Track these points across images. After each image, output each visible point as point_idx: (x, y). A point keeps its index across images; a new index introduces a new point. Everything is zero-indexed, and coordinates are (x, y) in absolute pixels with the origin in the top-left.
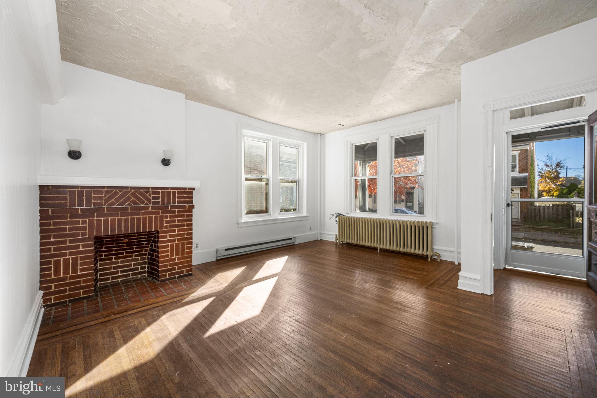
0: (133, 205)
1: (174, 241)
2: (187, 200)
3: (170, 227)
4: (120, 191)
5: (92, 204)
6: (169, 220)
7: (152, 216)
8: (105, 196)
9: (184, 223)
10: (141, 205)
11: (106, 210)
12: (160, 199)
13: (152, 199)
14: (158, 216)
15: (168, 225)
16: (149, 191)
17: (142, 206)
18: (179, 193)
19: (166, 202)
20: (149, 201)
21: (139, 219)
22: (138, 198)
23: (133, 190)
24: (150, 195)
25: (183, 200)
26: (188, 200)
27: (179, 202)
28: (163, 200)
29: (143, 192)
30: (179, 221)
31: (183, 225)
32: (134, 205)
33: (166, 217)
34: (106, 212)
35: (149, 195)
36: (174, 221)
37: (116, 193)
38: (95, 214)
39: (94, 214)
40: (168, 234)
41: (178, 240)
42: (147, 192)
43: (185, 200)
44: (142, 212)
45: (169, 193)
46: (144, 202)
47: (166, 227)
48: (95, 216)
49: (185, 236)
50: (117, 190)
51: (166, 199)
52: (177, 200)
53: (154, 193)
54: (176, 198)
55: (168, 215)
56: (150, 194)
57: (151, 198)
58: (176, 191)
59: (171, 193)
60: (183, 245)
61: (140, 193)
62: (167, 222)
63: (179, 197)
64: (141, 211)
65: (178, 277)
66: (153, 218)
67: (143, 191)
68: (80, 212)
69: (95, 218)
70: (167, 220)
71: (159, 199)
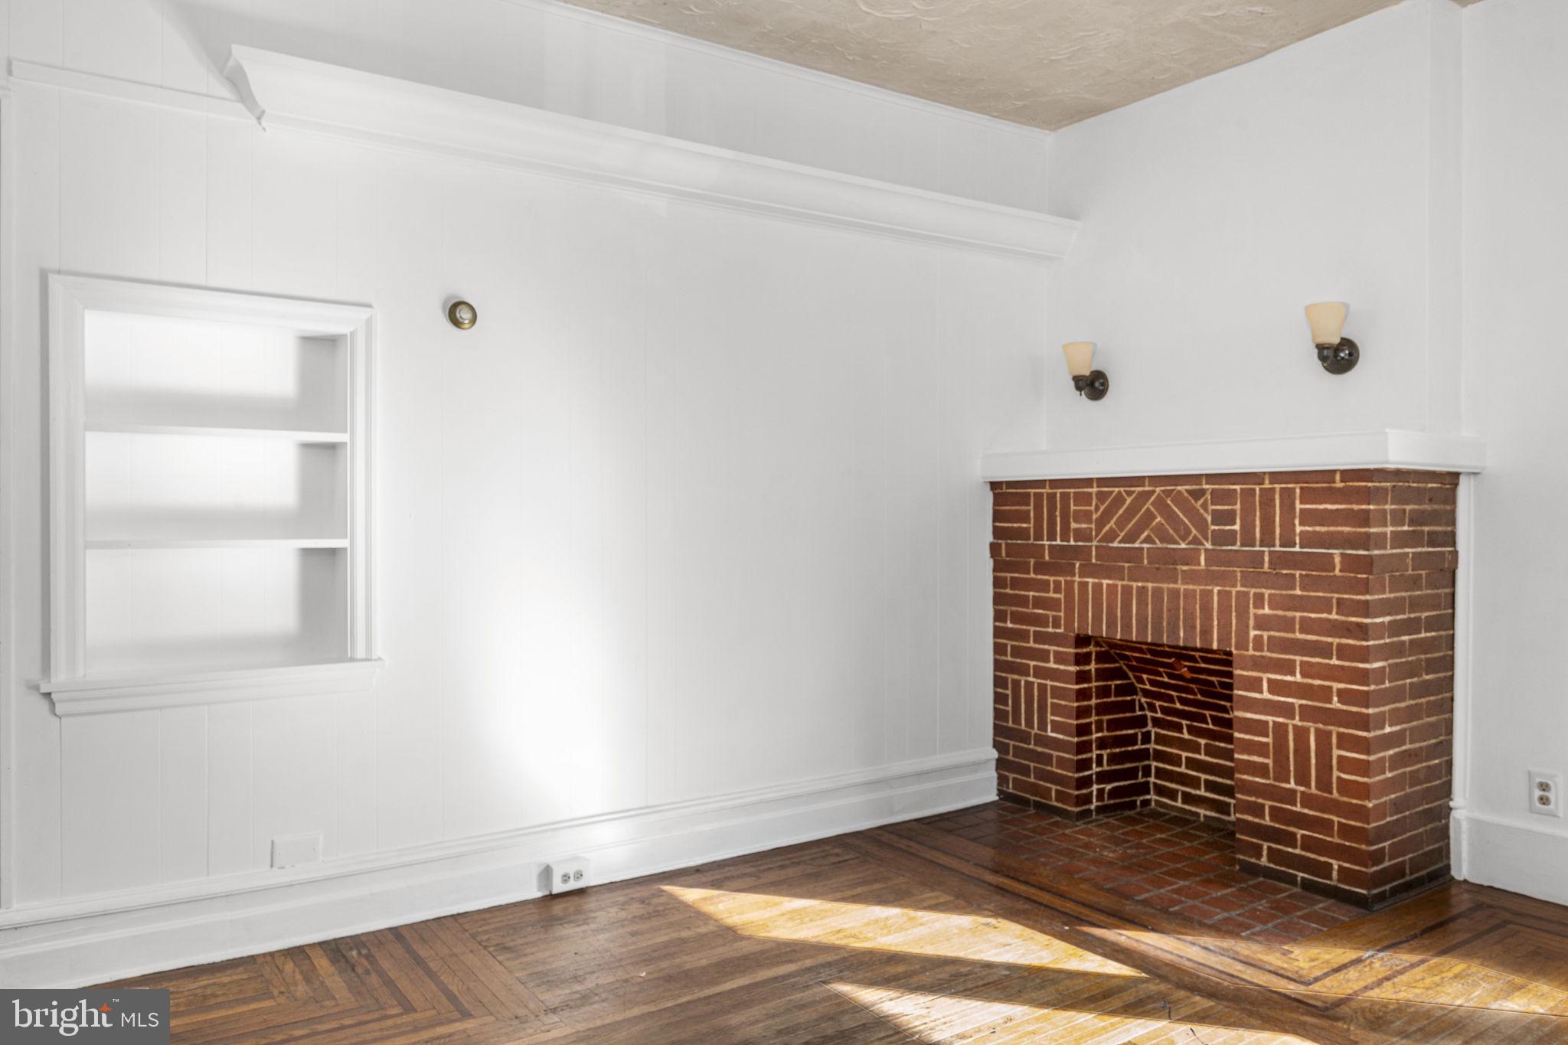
0: (1159, 545)
1: (1287, 710)
2: (1339, 529)
3: (1276, 645)
4: (1129, 493)
5: (1072, 535)
6: (1268, 616)
7: (1212, 591)
8: (1097, 508)
9: (1330, 640)
10: (1178, 543)
11: (1094, 553)
12: (1238, 521)
13: (1213, 523)
14: (1231, 592)
15: (1266, 635)
16: (1203, 492)
17: (1183, 546)
18: (1308, 496)
19: (1258, 535)
20: (1202, 526)
21: (1174, 594)
22: (1170, 517)
23: (1158, 489)
24: (1205, 506)
25: (1323, 529)
26: (1347, 529)
27: (1308, 540)
28: (1248, 529)
29: (1186, 495)
30: (1307, 626)
31: (1324, 651)
32: (1161, 542)
33: (1259, 600)
34: (1094, 561)
35: (1202, 506)
36: (1288, 625)
37: (1119, 499)
38: (1077, 565)
39: (1074, 564)
40: (1265, 676)
41: (1307, 713)
42: (1198, 494)
43: (1332, 529)
44: (1183, 571)
45: (1267, 497)
46: (1189, 532)
47: (1258, 643)
48: (1077, 571)
49: (1336, 704)
50: (1122, 489)
51: (1258, 522)
52: (1298, 529)
53: (1219, 497)
54: (1297, 522)
55: (1267, 592)
56: (1206, 500)
57: (1209, 519)
58: (1294, 489)
59: (1277, 497)
60: (1323, 738)
61: (1178, 498)
62: (1262, 623)
63: (1307, 517)
64: (1179, 567)
65: (1307, 885)
66: (1216, 598)
67: (1187, 491)
68: (1047, 558)
69: (1077, 579)
70: (1260, 612)
71: (1234, 523)
